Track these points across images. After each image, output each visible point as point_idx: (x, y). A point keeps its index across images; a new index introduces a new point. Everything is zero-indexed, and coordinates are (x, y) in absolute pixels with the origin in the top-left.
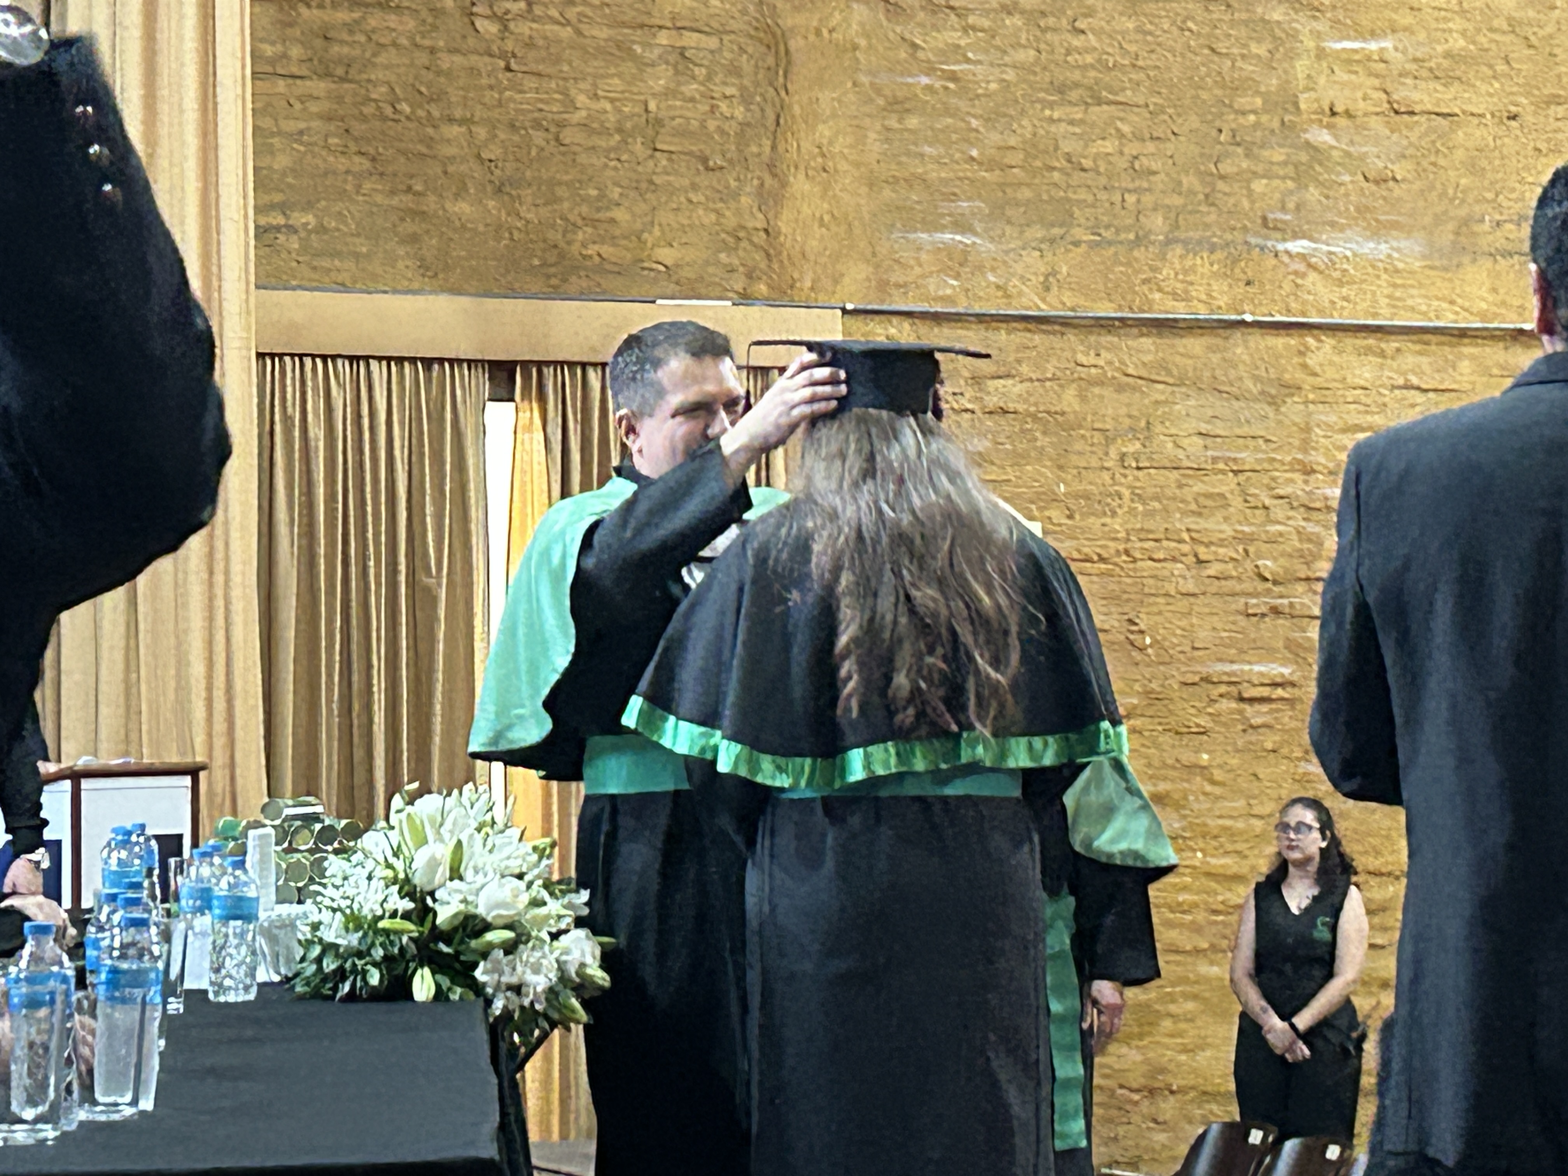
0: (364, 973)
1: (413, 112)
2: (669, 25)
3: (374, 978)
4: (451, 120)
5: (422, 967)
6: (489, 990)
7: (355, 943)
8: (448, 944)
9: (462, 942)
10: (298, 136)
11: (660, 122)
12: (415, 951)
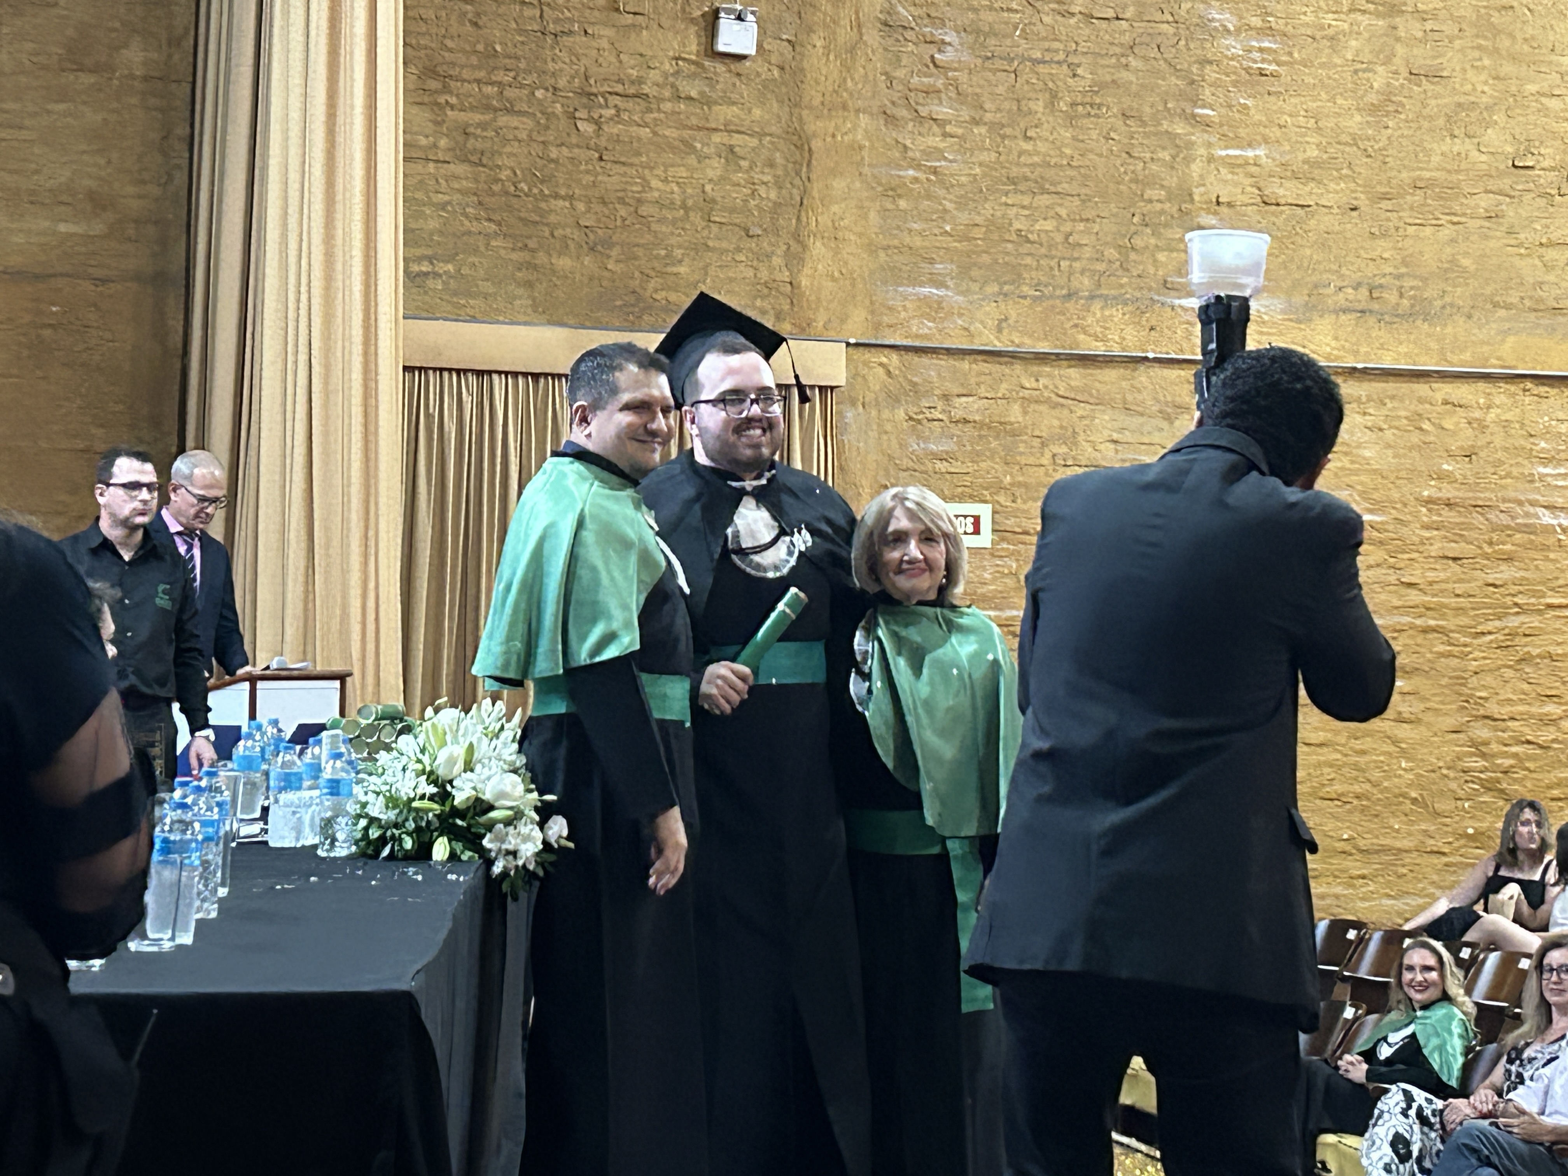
0: (400, 840)
1: (530, 190)
2: (722, 127)
3: (408, 844)
4: (557, 196)
5: (441, 835)
6: (492, 855)
8: (463, 819)
9: (473, 818)
10: (443, 206)
11: (714, 201)
12: (437, 825)
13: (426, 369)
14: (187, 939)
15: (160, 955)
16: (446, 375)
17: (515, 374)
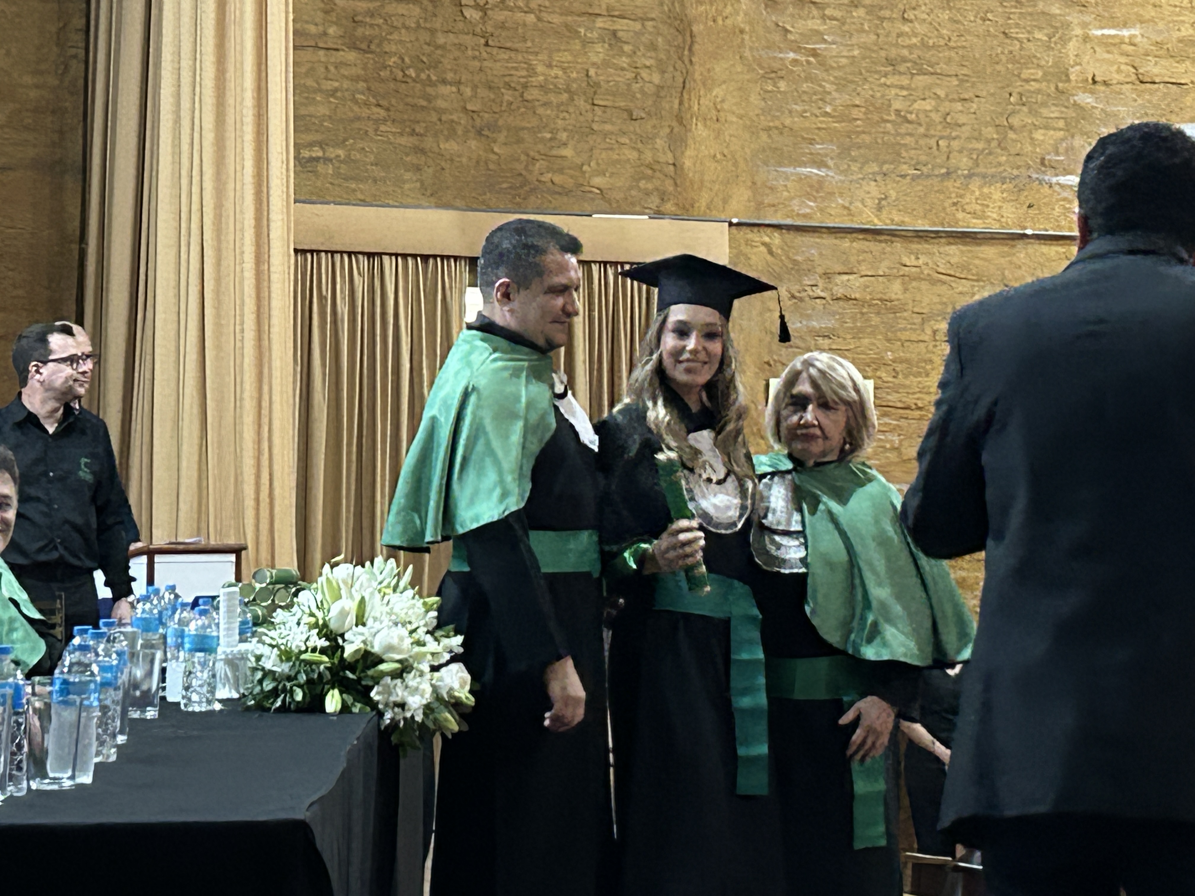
0: (292, 692)
1: (418, 76)
2: (605, 13)
3: (299, 696)
4: (444, 82)
5: (333, 688)
6: (381, 706)
7: (287, 670)
8: (353, 672)
9: (363, 671)
10: (333, 93)
11: (597, 85)
12: (329, 677)
13: (318, 252)
14: (86, 779)
15: (61, 794)
16: (337, 257)
17: (405, 256)
